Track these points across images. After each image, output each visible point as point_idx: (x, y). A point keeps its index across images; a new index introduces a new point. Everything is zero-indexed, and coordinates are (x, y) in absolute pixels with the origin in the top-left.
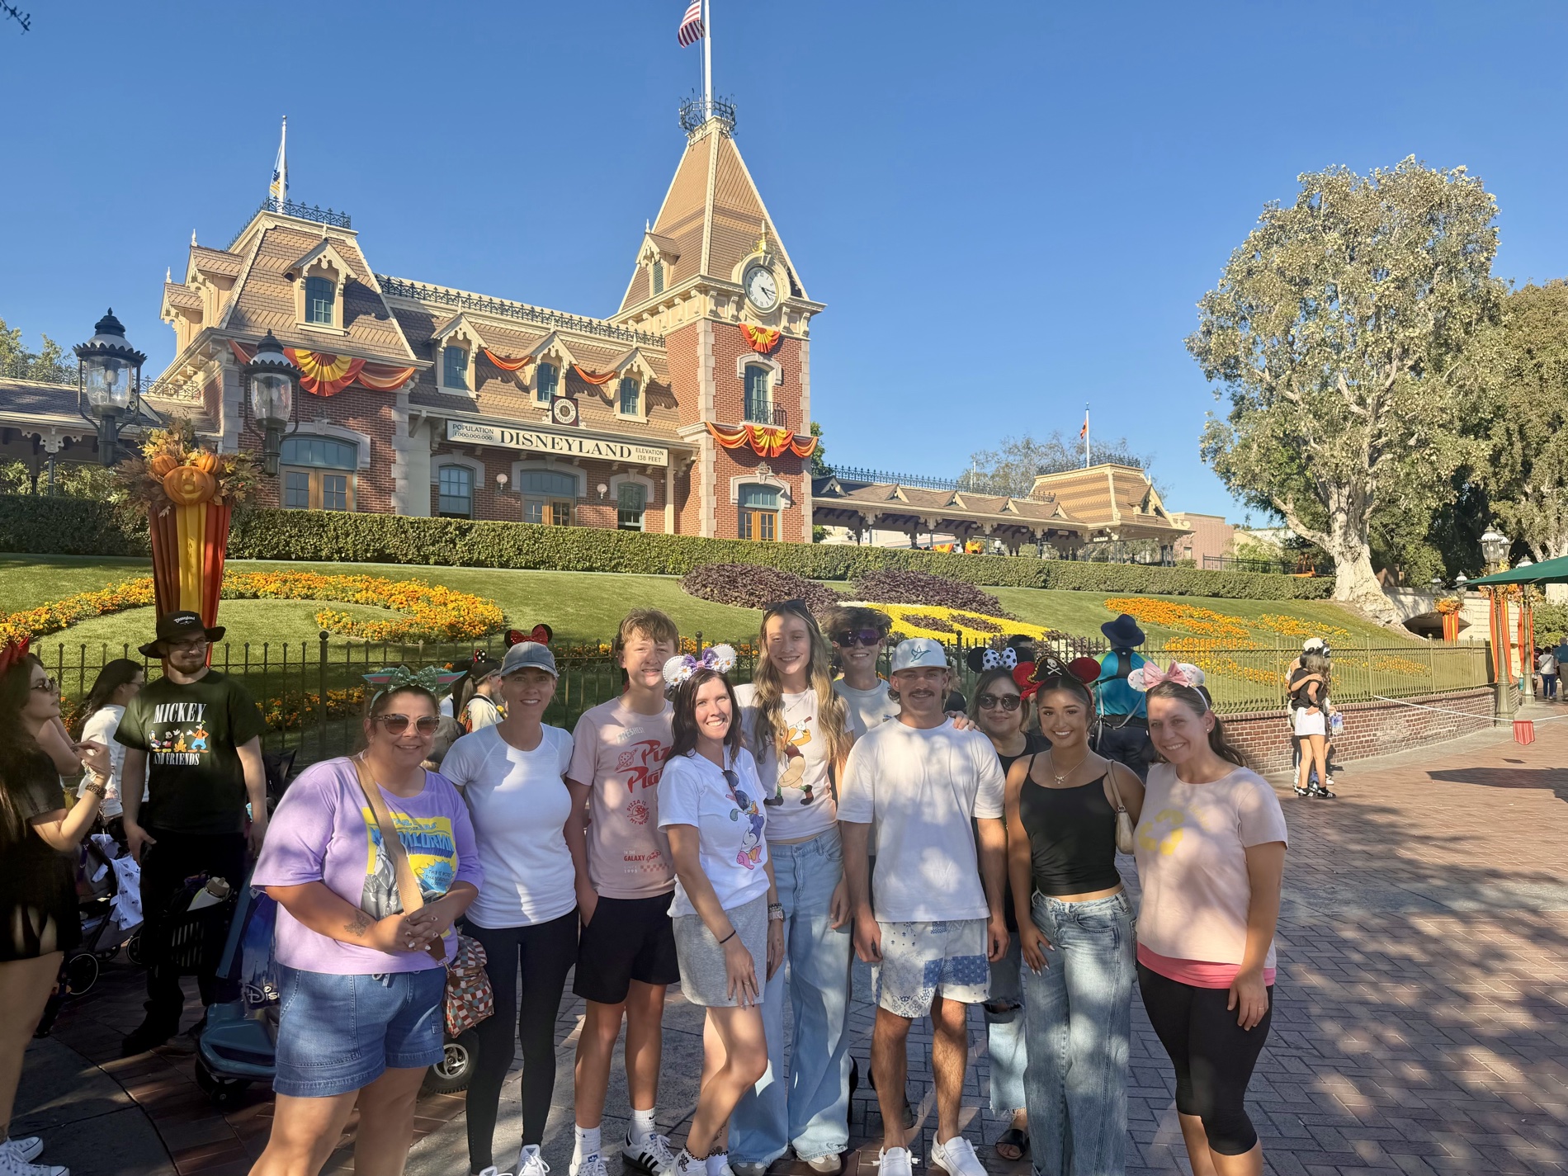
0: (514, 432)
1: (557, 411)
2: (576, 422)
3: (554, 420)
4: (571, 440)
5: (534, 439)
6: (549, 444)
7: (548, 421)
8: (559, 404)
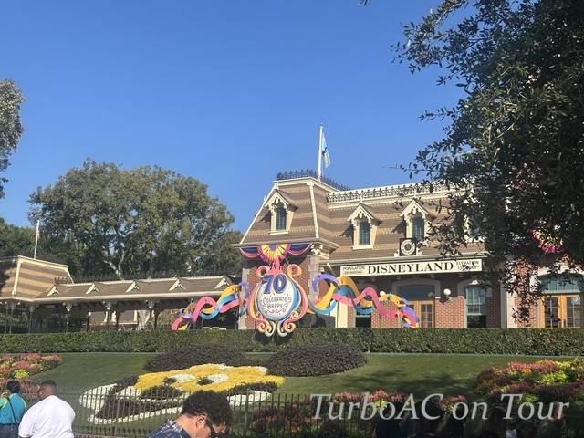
0: (376, 266)
1: (402, 248)
2: (414, 253)
3: (401, 254)
4: (410, 264)
5: (388, 268)
6: (397, 270)
7: (397, 256)
8: (404, 243)
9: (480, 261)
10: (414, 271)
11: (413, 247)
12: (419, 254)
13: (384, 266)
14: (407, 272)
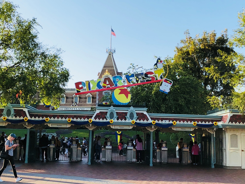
0: (66, 108)
1: (73, 104)
2: (76, 106)
3: (73, 106)
4: (75, 108)
5: (69, 109)
6: (72, 109)
7: (72, 106)
8: (73, 103)
9: (90, 108)
10: (75, 110)
11: (76, 104)
12: (77, 106)
13: (68, 108)
14: (74, 110)
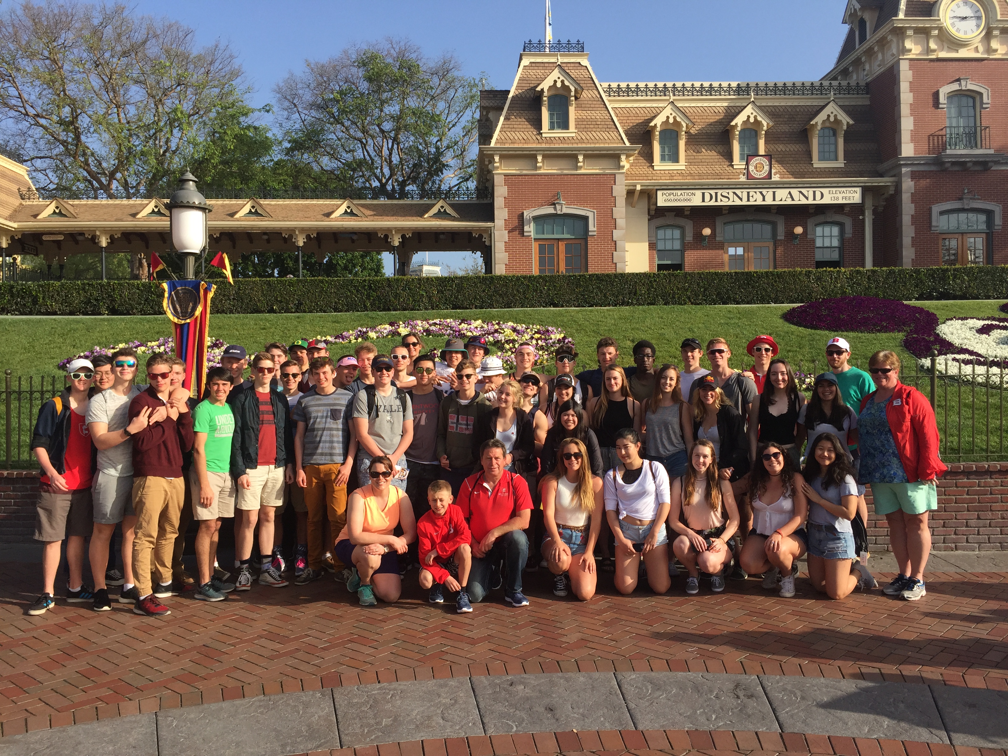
0: (713, 192)
1: (751, 168)
2: (770, 176)
3: (749, 176)
4: (764, 191)
6: (745, 199)
7: (743, 179)
8: (755, 161)
9: (859, 190)
10: (769, 201)
11: (767, 168)
12: (776, 178)
13: (724, 192)
14: (760, 202)
